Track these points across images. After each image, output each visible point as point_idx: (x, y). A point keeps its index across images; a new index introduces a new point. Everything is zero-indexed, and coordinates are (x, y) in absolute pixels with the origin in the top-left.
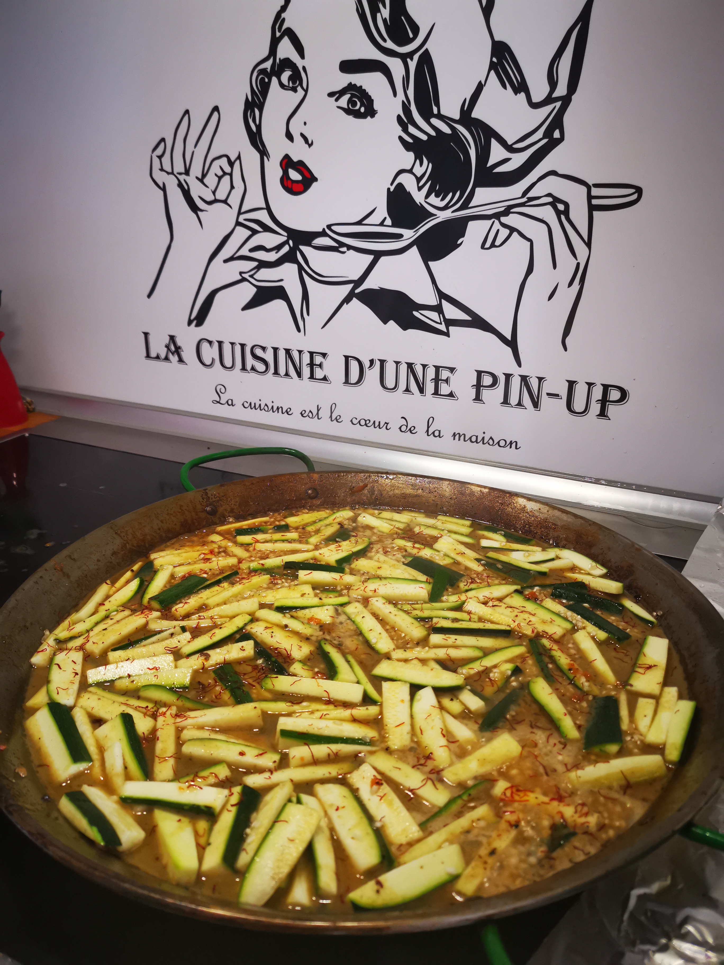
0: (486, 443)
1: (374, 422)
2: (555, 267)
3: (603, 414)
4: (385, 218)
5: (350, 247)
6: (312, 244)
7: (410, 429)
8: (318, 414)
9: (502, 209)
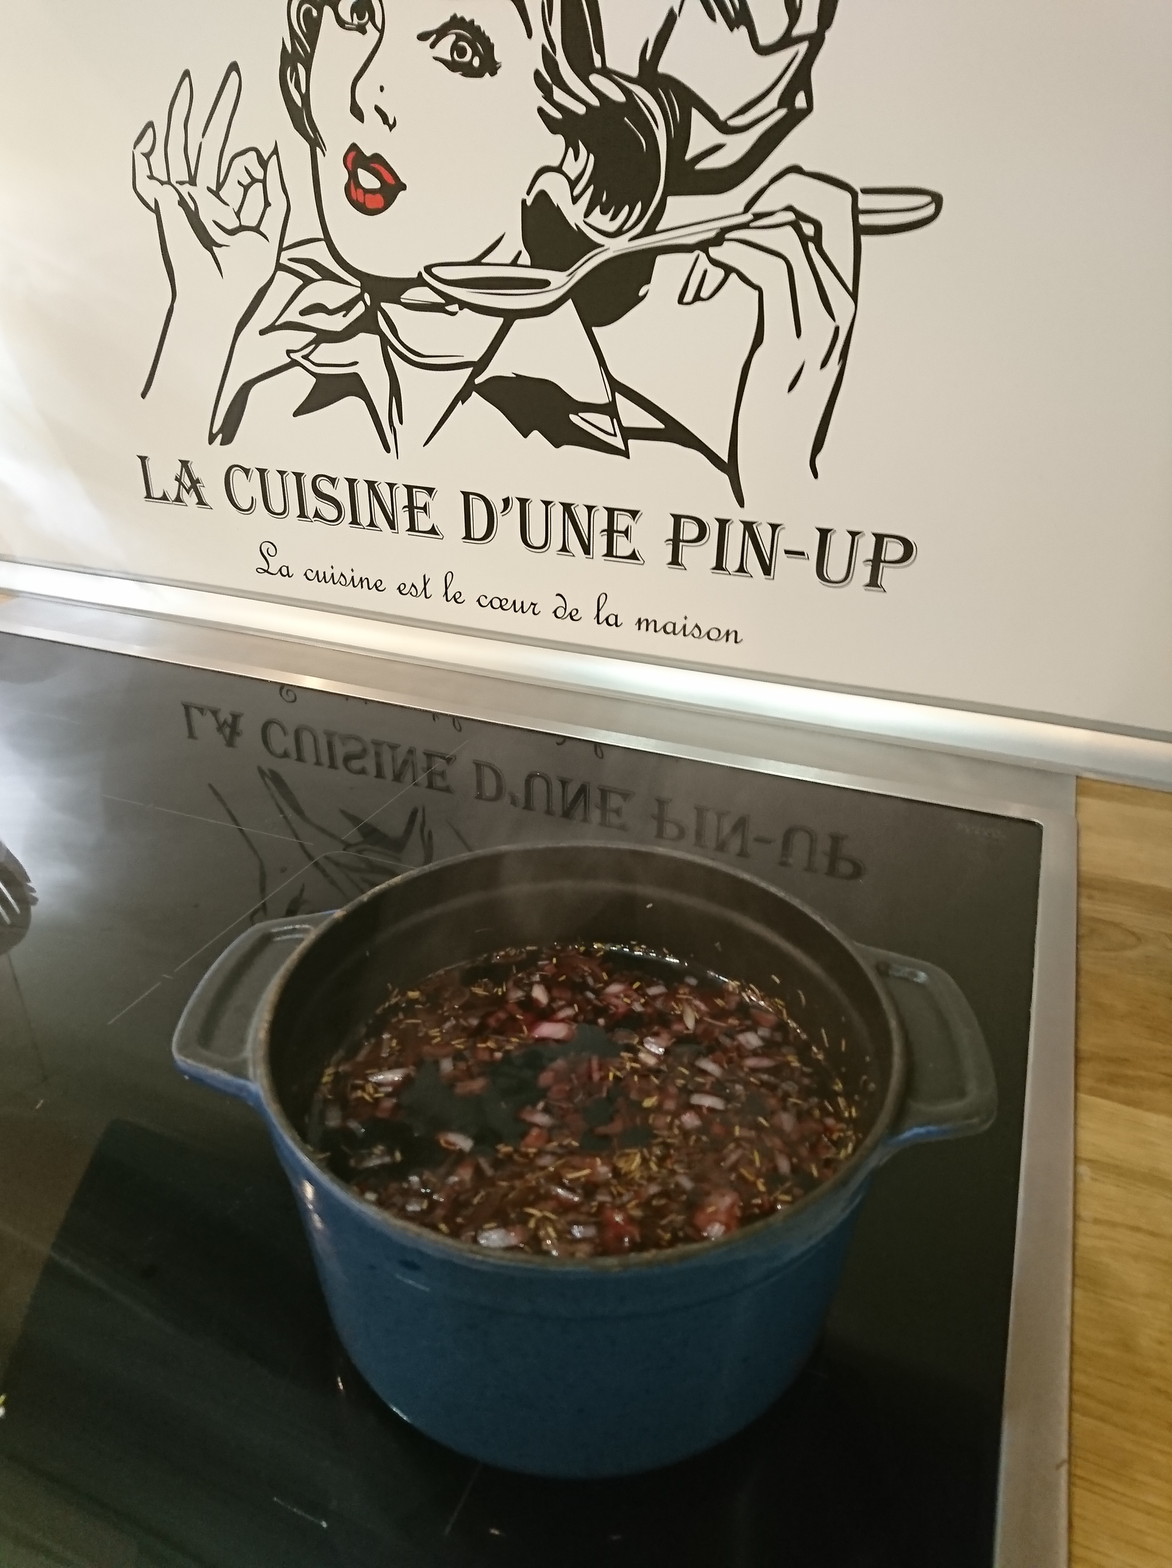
0: (689, 634)
1: (514, 602)
2: (799, 334)
3: (874, 582)
4: (520, 253)
5: (463, 305)
6: (402, 300)
7: (570, 614)
8: (425, 588)
9: (712, 234)
